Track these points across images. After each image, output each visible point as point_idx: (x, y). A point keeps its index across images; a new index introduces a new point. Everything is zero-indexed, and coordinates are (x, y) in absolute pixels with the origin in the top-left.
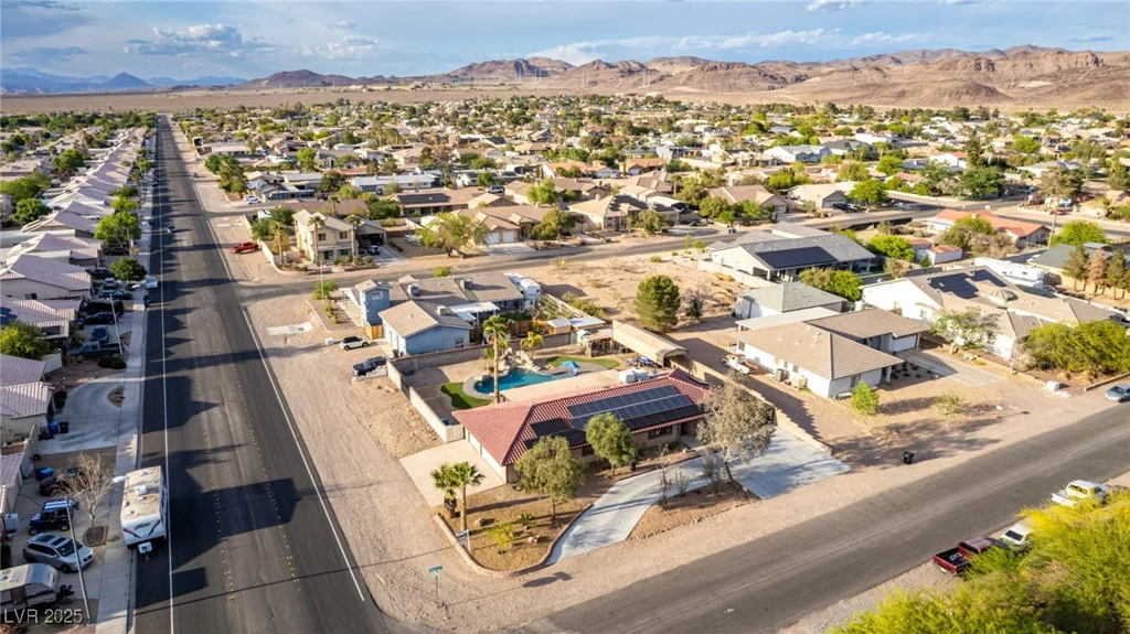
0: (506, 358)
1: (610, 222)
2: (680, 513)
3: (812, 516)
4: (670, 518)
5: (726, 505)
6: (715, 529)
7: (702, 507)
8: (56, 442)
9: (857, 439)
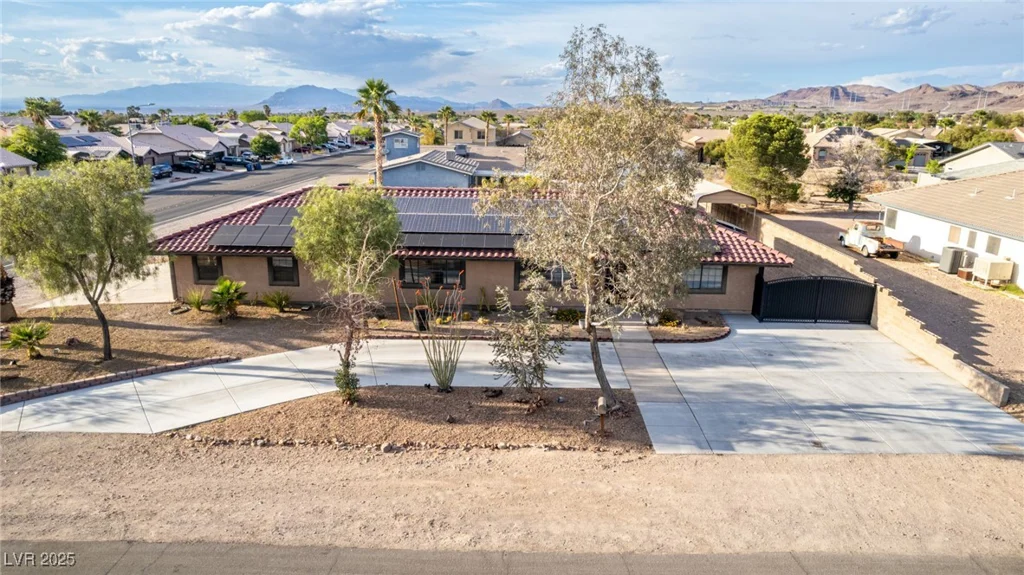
2: (370, 421)
3: (780, 546)
4: (333, 423)
5: (520, 434)
6: (405, 482)
7: (452, 421)
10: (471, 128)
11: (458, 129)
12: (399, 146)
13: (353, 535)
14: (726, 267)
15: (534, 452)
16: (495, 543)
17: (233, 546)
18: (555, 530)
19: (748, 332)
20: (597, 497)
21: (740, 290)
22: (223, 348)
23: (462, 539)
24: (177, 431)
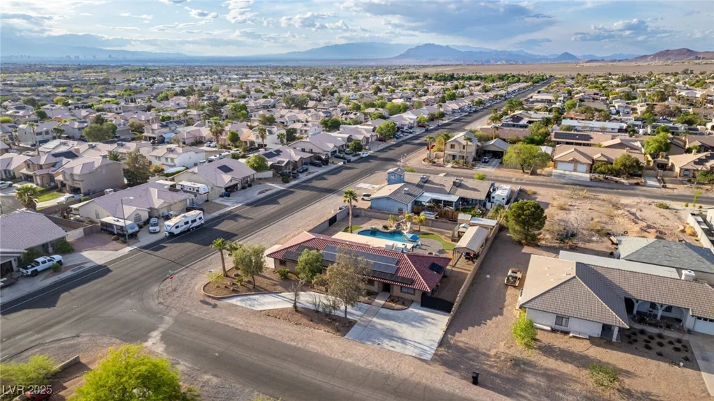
0: (400, 224)
1: (687, 173)
2: (297, 316)
3: (343, 359)
4: (289, 316)
6: (294, 331)
7: (311, 320)
8: (221, 199)
9: (476, 351)
10: (459, 143)
11: (453, 144)
12: (393, 177)
13: (279, 339)
14: (415, 290)
15: (322, 331)
16: (299, 345)
19: (416, 310)
20: (323, 342)
21: (418, 297)
23: (295, 344)
24: (261, 311)
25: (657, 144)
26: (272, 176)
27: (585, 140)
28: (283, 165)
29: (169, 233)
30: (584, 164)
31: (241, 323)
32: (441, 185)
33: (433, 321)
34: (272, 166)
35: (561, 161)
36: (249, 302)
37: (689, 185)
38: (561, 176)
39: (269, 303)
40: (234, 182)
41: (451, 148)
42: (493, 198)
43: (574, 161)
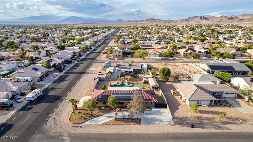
0: (122, 81)
1: (184, 54)
2: (118, 122)
3: (148, 132)
4: (115, 123)
5: (131, 123)
6: (122, 128)
7: (125, 122)
8: (39, 82)
9: (184, 117)
10: (118, 51)
11: (115, 51)
12: (108, 65)
13: (120, 132)
15: (132, 125)
16: (129, 132)
17: (112, 133)
18: (134, 131)
20: (136, 129)
22: (102, 113)
23: (127, 132)
24: (102, 124)
25: (173, 47)
26: (53, 70)
27: (151, 47)
28: (57, 65)
29: (30, 101)
30: (158, 54)
31: (99, 130)
32: (125, 66)
33: (163, 112)
34: (53, 66)
35: (151, 54)
36: (94, 122)
37: (186, 58)
38: (152, 59)
39: (103, 120)
40: (42, 74)
41: (115, 53)
42: (143, 68)
43: (155, 54)
